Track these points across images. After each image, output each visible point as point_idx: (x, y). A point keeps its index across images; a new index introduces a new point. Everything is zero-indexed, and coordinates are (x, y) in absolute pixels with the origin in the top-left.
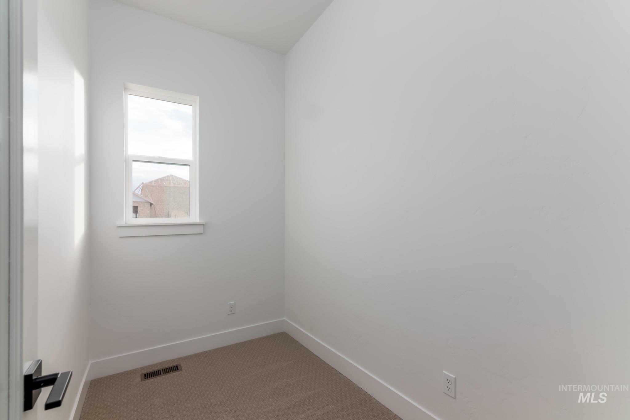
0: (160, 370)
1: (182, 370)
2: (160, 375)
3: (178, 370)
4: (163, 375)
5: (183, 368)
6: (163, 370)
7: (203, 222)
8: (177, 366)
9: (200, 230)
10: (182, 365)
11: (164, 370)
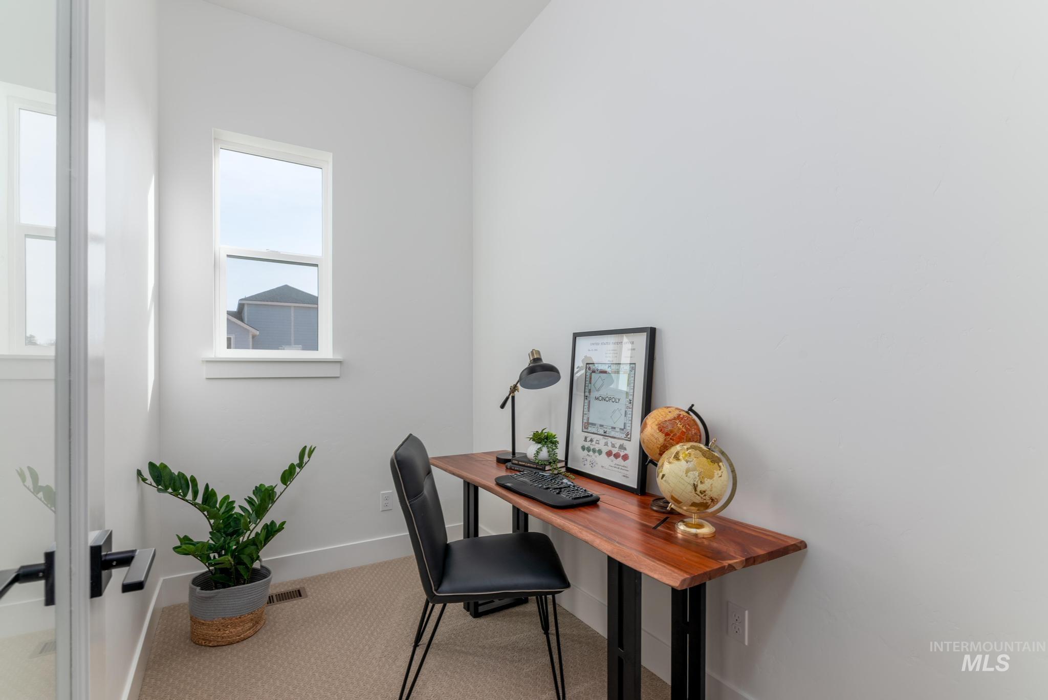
0: (272, 596)
1: (307, 596)
2: (272, 603)
3: (300, 596)
4: (277, 604)
5: (309, 594)
6: (276, 595)
7: (339, 357)
8: (299, 591)
9: (334, 371)
10: (308, 589)
11: (278, 596)
